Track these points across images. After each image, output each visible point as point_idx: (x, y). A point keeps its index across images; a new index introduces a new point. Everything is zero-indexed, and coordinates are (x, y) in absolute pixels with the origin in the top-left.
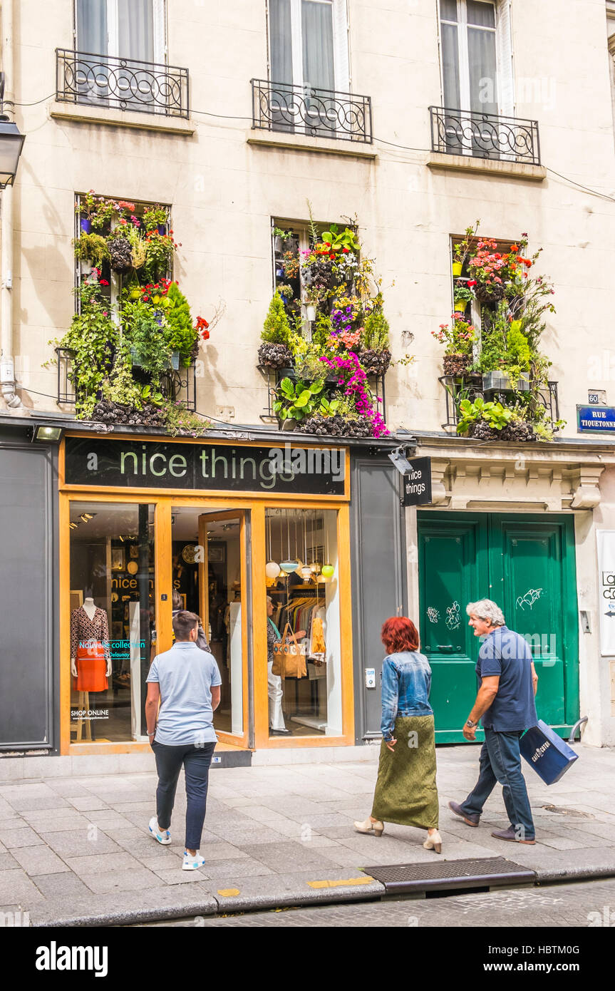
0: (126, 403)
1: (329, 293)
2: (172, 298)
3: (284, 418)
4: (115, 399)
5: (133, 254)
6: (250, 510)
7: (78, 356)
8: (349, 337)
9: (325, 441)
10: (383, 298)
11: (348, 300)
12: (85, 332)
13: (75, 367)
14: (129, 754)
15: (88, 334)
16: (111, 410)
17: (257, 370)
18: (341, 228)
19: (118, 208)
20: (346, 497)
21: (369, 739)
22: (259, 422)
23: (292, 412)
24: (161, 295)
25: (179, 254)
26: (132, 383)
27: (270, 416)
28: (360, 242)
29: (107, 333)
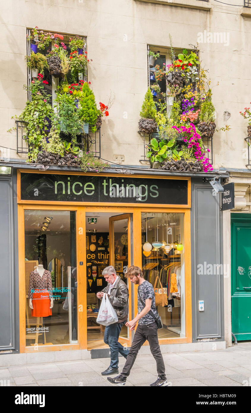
0: (56, 153)
1: (182, 90)
2: (84, 91)
3: (153, 162)
4: (50, 150)
5: (62, 65)
6: (133, 213)
7: (29, 126)
8: (192, 115)
9: (175, 174)
10: (212, 92)
11: (192, 93)
12: (33, 111)
13: (27, 132)
14: (61, 351)
15: (34, 112)
16: (47, 157)
17: (138, 134)
18: (189, 51)
19: (53, 38)
20: (188, 206)
21: (200, 339)
22: (139, 164)
23: (157, 158)
24: (78, 89)
25: (91, 66)
26: (60, 142)
27: (145, 160)
28: (200, 60)
29: (45, 112)
